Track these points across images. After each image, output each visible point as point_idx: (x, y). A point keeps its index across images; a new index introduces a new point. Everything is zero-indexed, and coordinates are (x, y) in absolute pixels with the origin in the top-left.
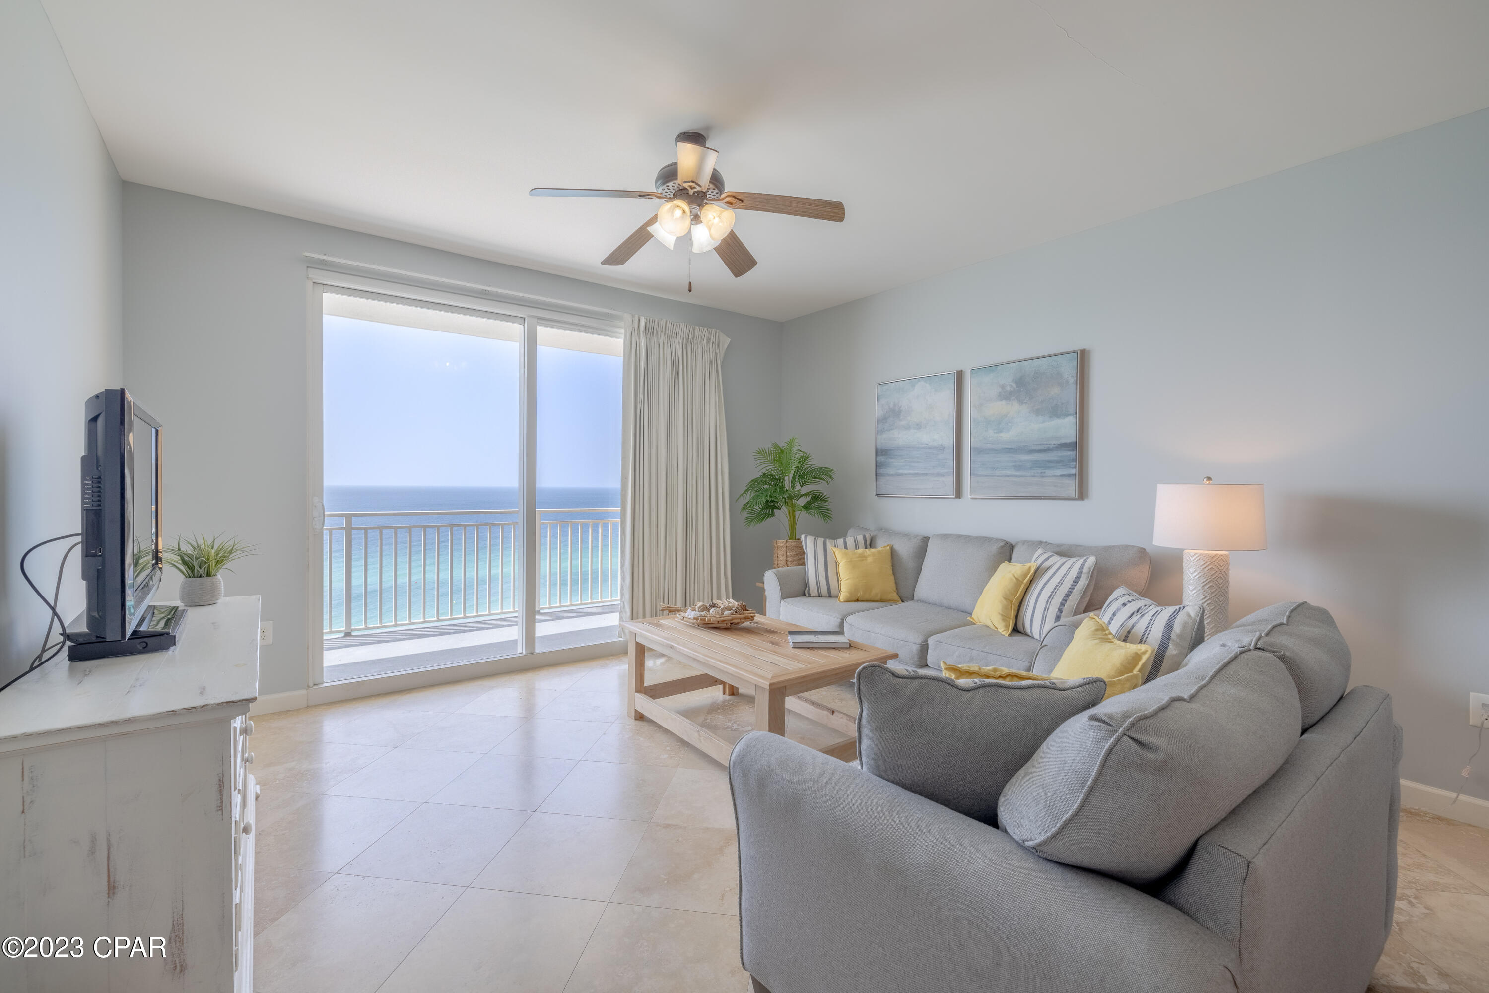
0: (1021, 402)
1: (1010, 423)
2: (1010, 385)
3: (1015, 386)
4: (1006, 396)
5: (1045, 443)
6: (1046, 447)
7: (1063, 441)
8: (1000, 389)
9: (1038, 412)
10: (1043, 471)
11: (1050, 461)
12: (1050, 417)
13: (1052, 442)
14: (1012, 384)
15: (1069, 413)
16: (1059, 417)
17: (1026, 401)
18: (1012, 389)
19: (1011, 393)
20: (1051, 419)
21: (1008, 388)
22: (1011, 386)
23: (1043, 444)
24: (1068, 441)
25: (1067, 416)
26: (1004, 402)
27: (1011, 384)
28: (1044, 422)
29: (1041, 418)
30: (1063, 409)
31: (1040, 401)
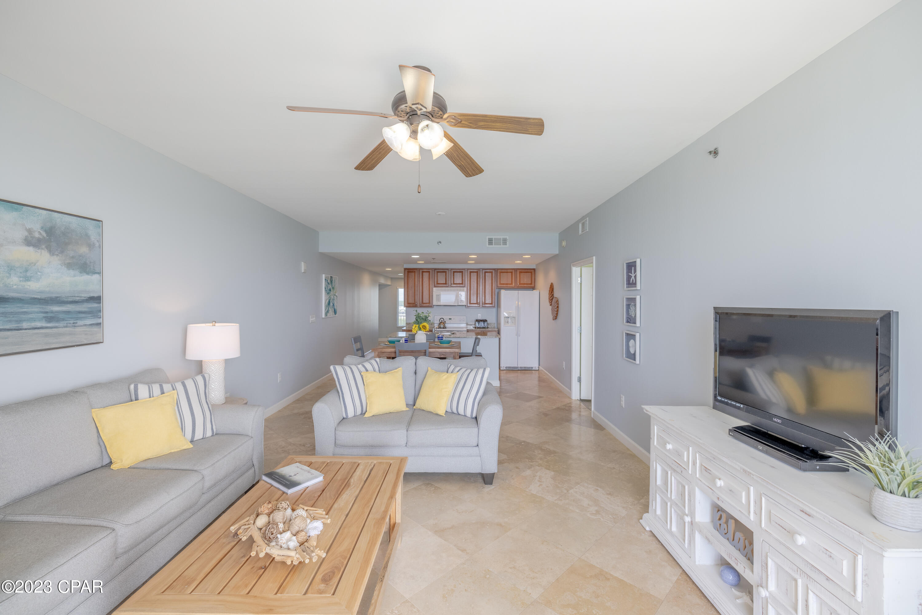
5: (76, 295)
7: (92, 295)
9: (69, 266)
12: (81, 273)
13: (83, 295)
15: (96, 272)
16: (88, 273)
20: (81, 274)
23: (75, 296)
24: (96, 295)
25: (94, 274)
28: (74, 276)
29: (72, 272)
30: (92, 268)
31: (71, 255)
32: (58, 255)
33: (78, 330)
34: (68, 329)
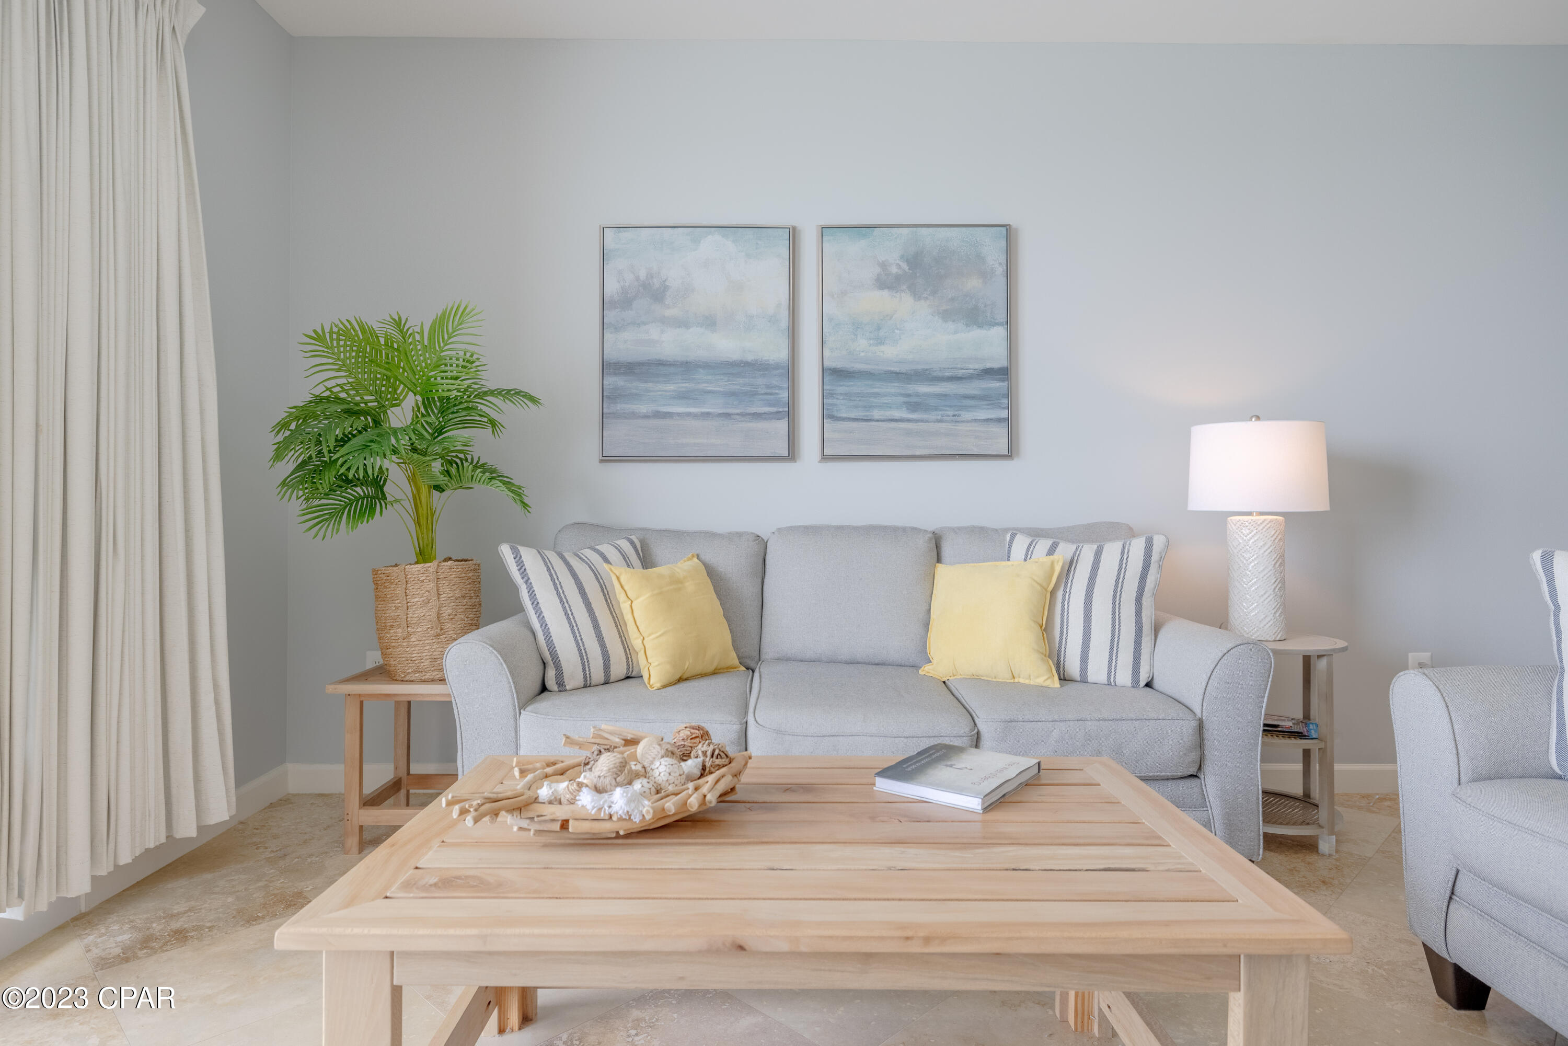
0: (917, 296)
1: (898, 329)
2: (898, 264)
3: (905, 267)
4: (887, 282)
5: (959, 366)
7: (989, 365)
8: (878, 270)
9: (946, 316)
12: (967, 325)
13: (971, 366)
14: (901, 263)
15: (997, 321)
16: (980, 326)
17: (925, 295)
18: (900, 272)
19: (898, 278)
20: (968, 328)
21: (894, 270)
22: (899, 266)
24: (996, 365)
25: (993, 326)
26: (886, 293)
27: (898, 262)
28: (956, 332)
29: (951, 326)
30: (989, 315)
31: (950, 296)
32: (926, 298)
33: (961, 427)
34: (944, 425)
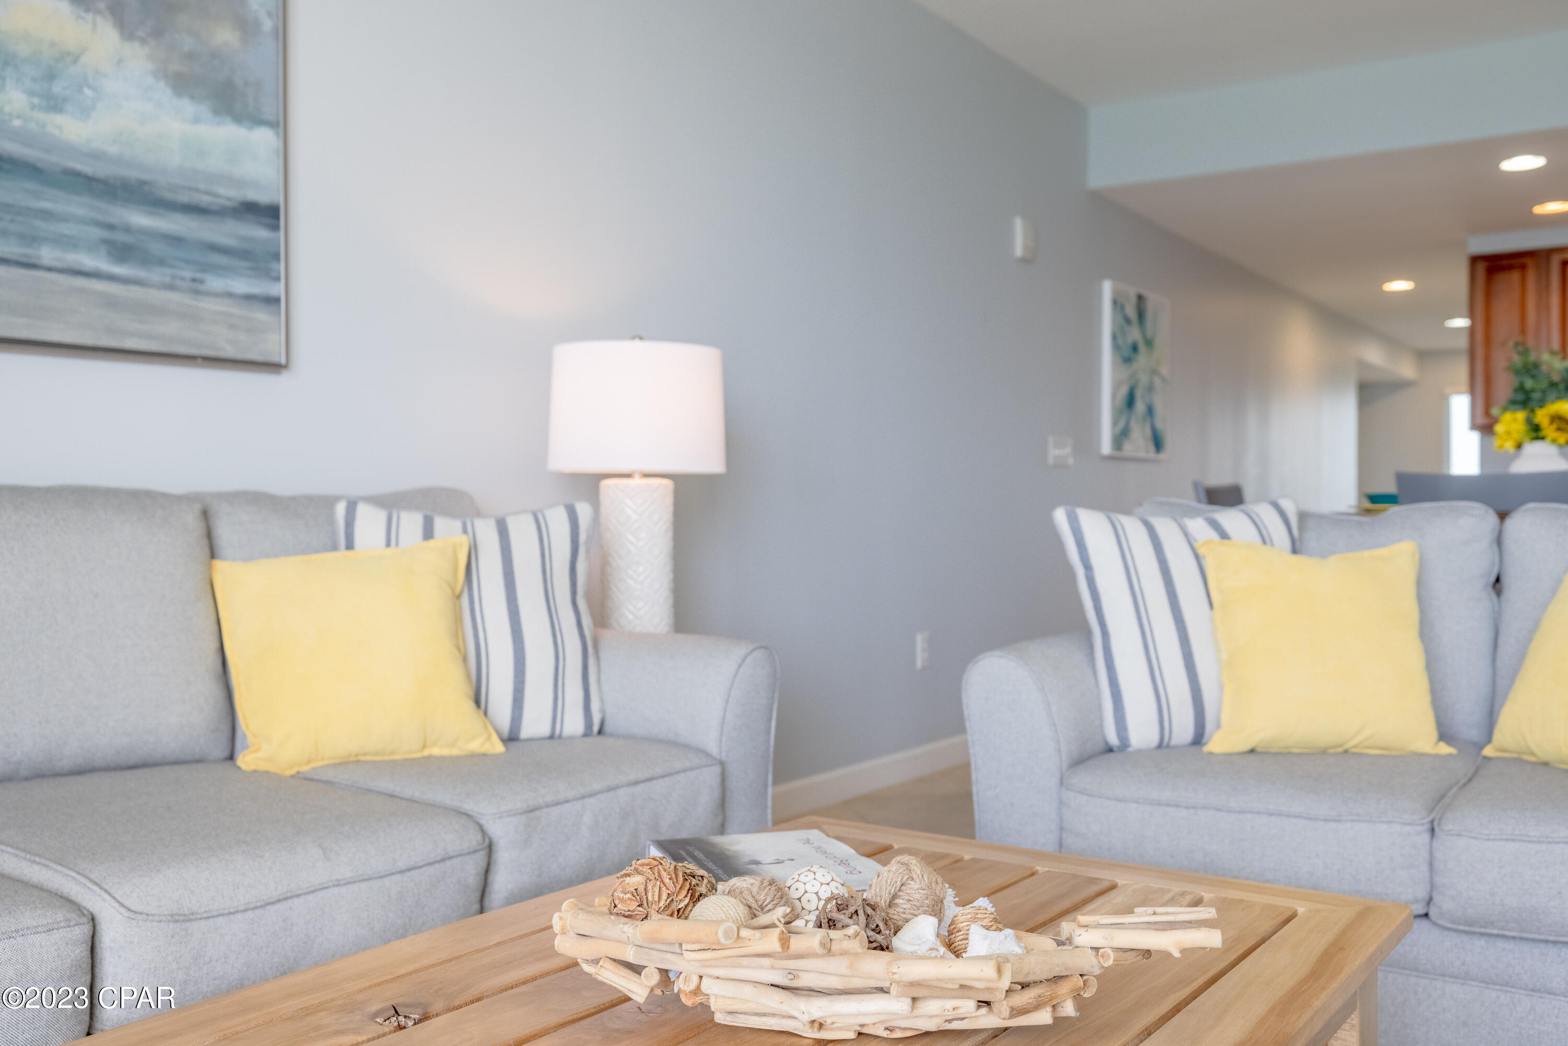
1: (89, 87)
5: (202, 186)
6: (205, 200)
7: (252, 195)
9: (178, 84)
10: (198, 275)
11: (214, 248)
12: (216, 112)
13: (222, 191)
15: (266, 116)
16: (238, 120)
17: (141, 34)
20: (217, 118)
24: (258, 197)
25: (260, 122)
28: (196, 120)
29: (188, 107)
30: (253, 102)
31: (186, 49)
32: (142, 42)
33: (208, 305)
34: (175, 296)
